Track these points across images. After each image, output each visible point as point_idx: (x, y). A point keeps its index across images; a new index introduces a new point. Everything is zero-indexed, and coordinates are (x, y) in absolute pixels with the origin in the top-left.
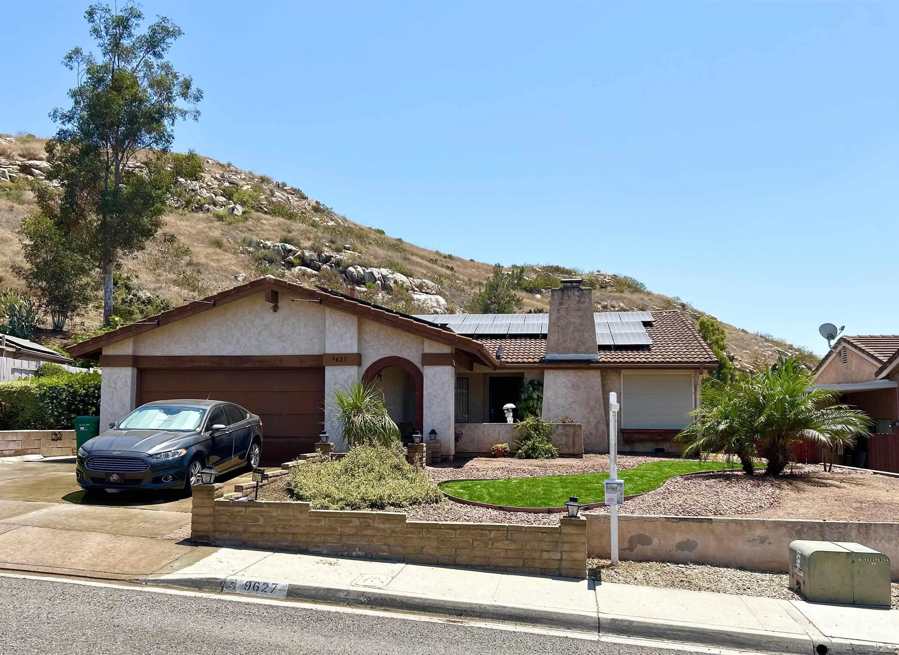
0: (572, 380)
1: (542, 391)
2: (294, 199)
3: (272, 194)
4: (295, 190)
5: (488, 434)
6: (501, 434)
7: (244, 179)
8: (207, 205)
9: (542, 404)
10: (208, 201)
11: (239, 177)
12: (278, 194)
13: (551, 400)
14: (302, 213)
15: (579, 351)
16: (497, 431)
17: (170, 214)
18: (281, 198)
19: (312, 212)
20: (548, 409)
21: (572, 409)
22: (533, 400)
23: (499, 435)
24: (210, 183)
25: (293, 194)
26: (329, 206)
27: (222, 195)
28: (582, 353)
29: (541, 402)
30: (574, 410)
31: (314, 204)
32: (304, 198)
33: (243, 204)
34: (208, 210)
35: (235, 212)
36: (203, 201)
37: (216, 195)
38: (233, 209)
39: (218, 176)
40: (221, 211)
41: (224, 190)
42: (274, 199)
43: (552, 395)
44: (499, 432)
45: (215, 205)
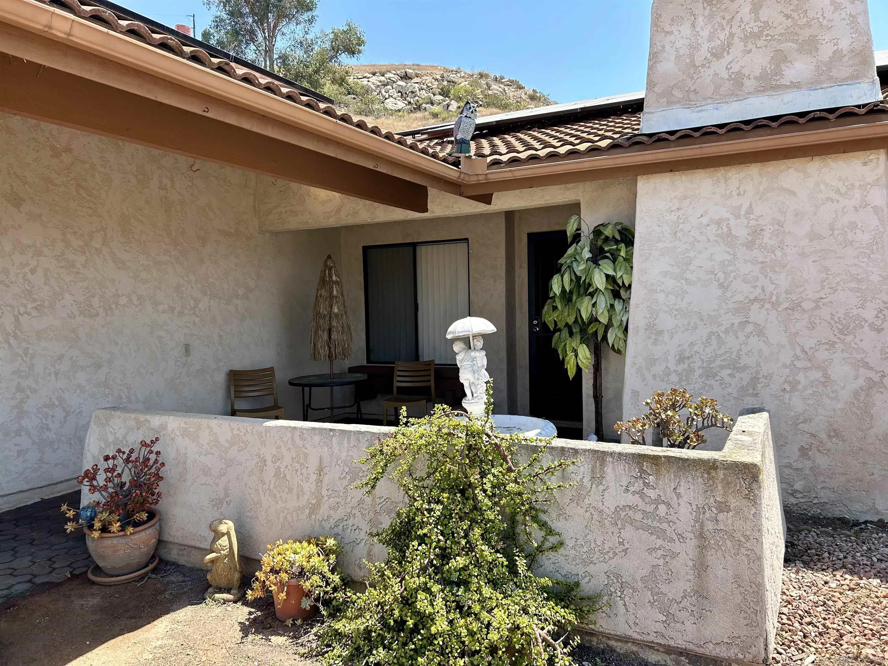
0: (750, 210)
1: (629, 260)
2: (511, 92)
3: (489, 87)
4: (512, 82)
5: (277, 473)
6: (326, 479)
7: (463, 77)
8: (424, 105)
9: (626, 310)
10: (426, 101)
11: (459, 75)
12: (495, 87)
13: (661, 297)
14: (517, 102)
15: (785, 81)
16: (313, 464)
17: (391, 117)
18: (498, 90)
19: (528, 100)
20: (650, 327)
21: (750, 328)
22: (592, 295)
23: (319, 482)
24: (430, 85)
25: (511, 86)
26: (545, 93)
27: (440, 94)
28: (796, 86)
29: (626, 302)
30: (760, 332)
31: (531, 92)
32: (521, 88)
33: (459, 99)
34: (425, 109)
35: (450, 108)
36: (421, 102)
37: (434, 95)
38: (448, 106)
39: (438, 77)
40: (436, 109)
41: (442, 89)
42: (490, 92)
43: (665, 274)
44: (320, 470)
45: (432, 104)
